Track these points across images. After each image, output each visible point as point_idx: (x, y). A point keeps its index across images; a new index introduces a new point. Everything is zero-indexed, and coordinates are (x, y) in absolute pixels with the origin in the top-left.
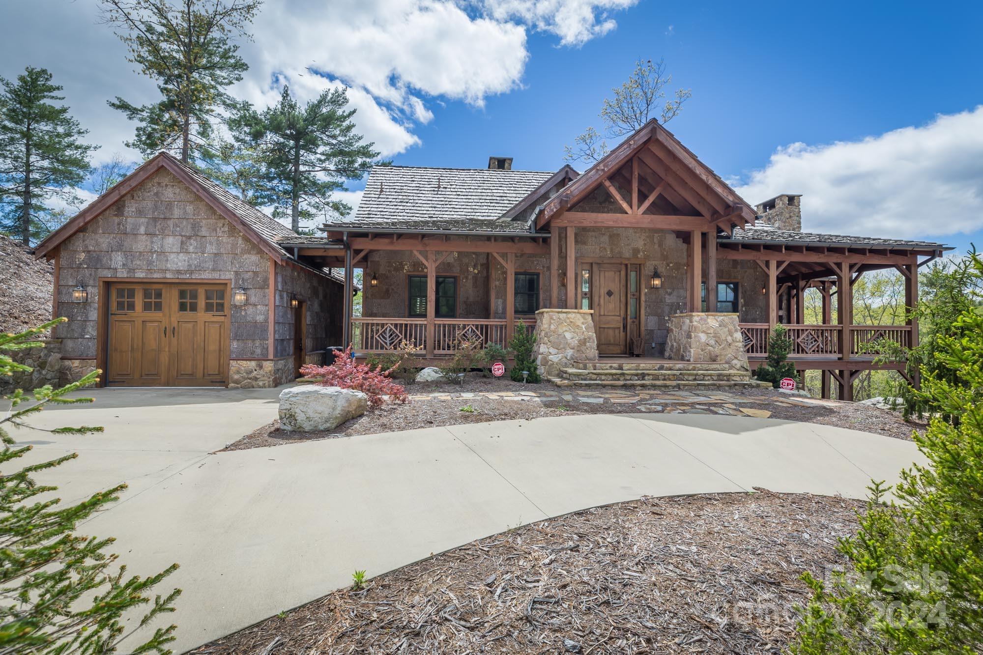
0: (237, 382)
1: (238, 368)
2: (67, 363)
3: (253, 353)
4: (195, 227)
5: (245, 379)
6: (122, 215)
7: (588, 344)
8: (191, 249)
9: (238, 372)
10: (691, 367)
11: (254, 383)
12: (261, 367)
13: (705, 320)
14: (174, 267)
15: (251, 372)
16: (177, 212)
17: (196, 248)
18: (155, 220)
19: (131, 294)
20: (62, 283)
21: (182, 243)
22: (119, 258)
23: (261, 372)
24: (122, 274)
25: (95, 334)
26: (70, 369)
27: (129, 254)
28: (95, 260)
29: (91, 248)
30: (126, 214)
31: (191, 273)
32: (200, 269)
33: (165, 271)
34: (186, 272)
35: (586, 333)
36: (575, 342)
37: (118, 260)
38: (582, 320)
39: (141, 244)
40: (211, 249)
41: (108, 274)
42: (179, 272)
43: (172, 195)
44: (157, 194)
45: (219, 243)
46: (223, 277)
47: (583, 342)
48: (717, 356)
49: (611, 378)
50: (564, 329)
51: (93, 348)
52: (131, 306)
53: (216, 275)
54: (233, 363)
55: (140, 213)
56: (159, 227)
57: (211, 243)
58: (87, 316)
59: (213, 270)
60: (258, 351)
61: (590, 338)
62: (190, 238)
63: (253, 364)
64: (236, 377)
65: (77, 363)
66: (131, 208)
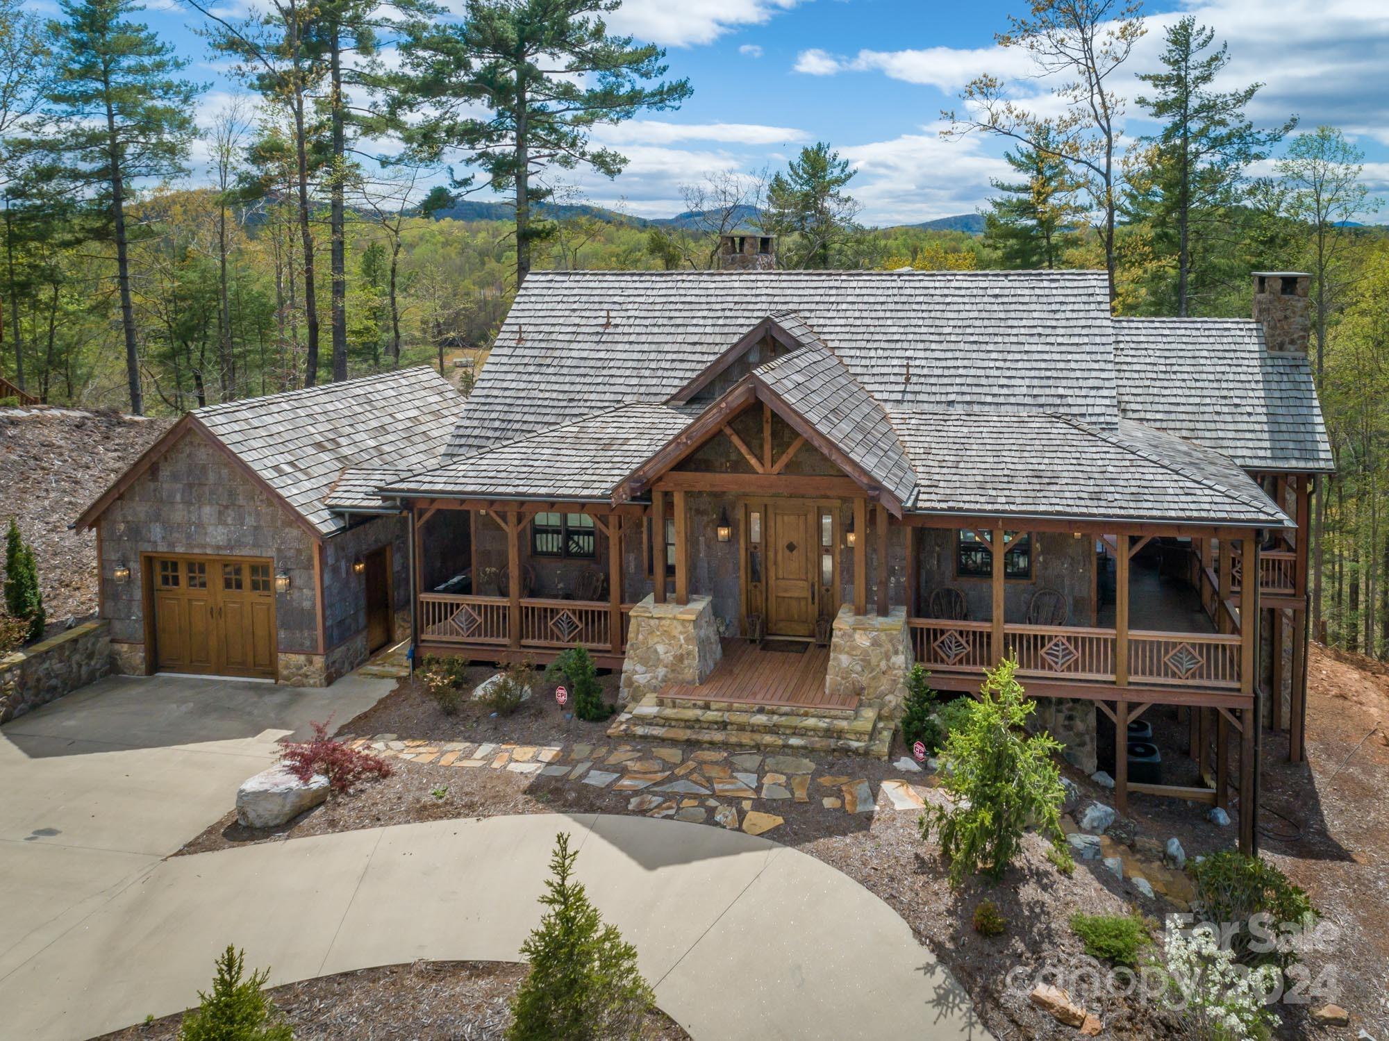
0: (287, 678)
1: (290, 661)
2: (117, 646)
3: (302, 645)
4: (232, 494)
5: (294, 675)
6: (157, 480)
7: (686, 662)
8: (229, 521)
9: (287, 667)
11: (305, 680)
12: (311, 662)
13: (851, 636)
14: (213, 542)
15: (301, 668)
16: (212, 477)
17: (234, 519)
18: (191, 486)
19: (175, 566)
20: (105, 557)
21: (220, 512)
22: (158, 530)
23: (312, 668)
24: (162, 548)
25: (140, 615)
26: (119, 653)
27: (166, 523)
28: (135, 532)
29: (130, 518)
30: (160, 479)
31: (232, 548)
32: (239, 543)
33: (204, 546)
34: (225, 548)
35: (685, 646)
36: (669, 658)
37: (157, 531)
38: (680, 628)
39: (179, 514)
40: (250, 521)
41: (148, 548)
42: (219, 547)
43: (204, 457)
44: (189, 456)
45: (258, 514)
46: (264, 555)
47: (680, 658)
48: (863, 689)
51: (140, 631)
52: (176, 581)
53: (257, 552)
54: (281, 656)
55: (175, 477)
56: (194, 494)
57: (250, 514)
58: (131, 595)
59: (254, 546)
60: (308, 643)
61: (689, 653)
62: (227, 507)
63: (301, 659)
64: (285, 672)
65: (125, 647)
66: (165, 472)
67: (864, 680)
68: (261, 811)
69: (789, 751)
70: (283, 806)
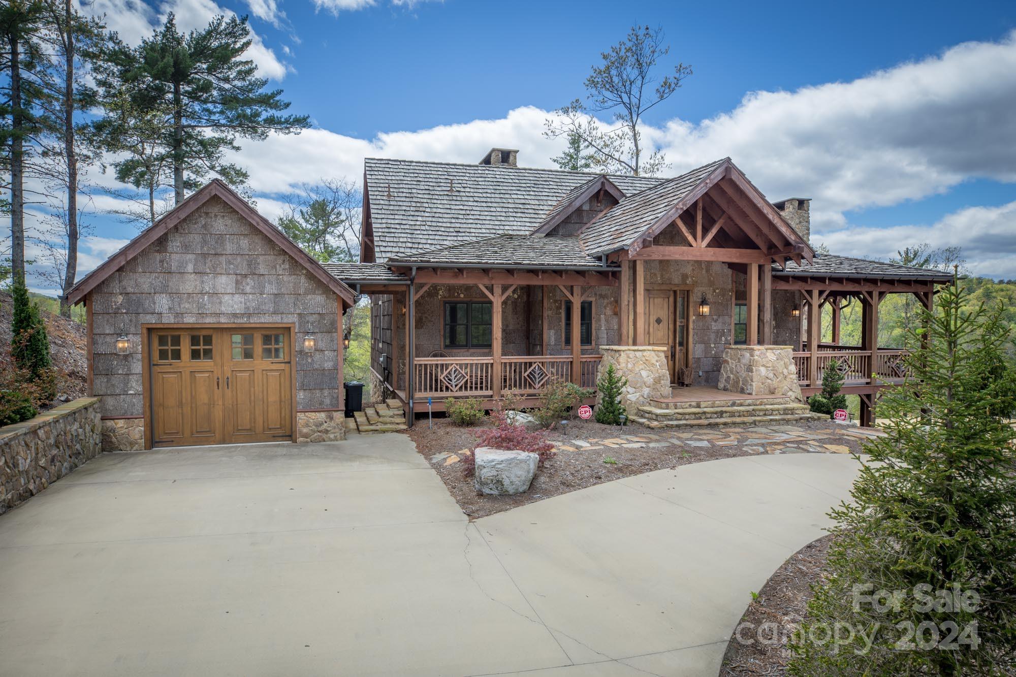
0: (306, 436)
1: (305, 420)
2: (110, 423)
3: (321, 403)
4: (252, 264)
5: (314, 432)
6: (166, 251)
7: (662, 382)
8: (248, 289)
9: (307, 425)
10: (758, 403)
11: (324, 436)
12: (331, 418)
13: (765, 354)
14: (229, 310)
15: (321, 424)
16: (229, 248)
17: (253, 287)
18: (204, 256)
19: (176, 341)
20: (96, 331)
21: (237, 282)
22: (165, 301)
23: (332, 424)
24: (169, 319)
25: (140, 389)
26: (113, 430)
27: (174, 294)
28: (135, 305)
29: (130, 290)
30: (170, 249)
31: (250, 315)
32: (259, 312)
33: (218, 315)
34: (243, 315)
35: (660, 371)
36: (650, 381)
37: (163, 303)
38: (656, 358)
39: (190, 284)
40: (270, 289)
41: (152, 320)
42: (235, 315)
43: (222, 228)
44: (205, 226)
45: (279, 283)
46: (285, 321)
47: (658, 380)
48: (775, 389)
49: (693, 417)
50: (641, 367)
51: (138, 405)
52: (177, 355)
53: (277, 319)
54: (300, 416)
55: (186, 248)
56: (209, 264)
57: (270, 283)
58: (129, 369)
59: (275, 313)
60: (327, 401)
61: (664, 376)
62: (246, 276)
63: (322, 416)
64: (305, 430)
65: (121, 423)
66: (175, 244)
67: (775, 383)
68: (513, 479)
69: (774, 423)
70: (528, 472)
